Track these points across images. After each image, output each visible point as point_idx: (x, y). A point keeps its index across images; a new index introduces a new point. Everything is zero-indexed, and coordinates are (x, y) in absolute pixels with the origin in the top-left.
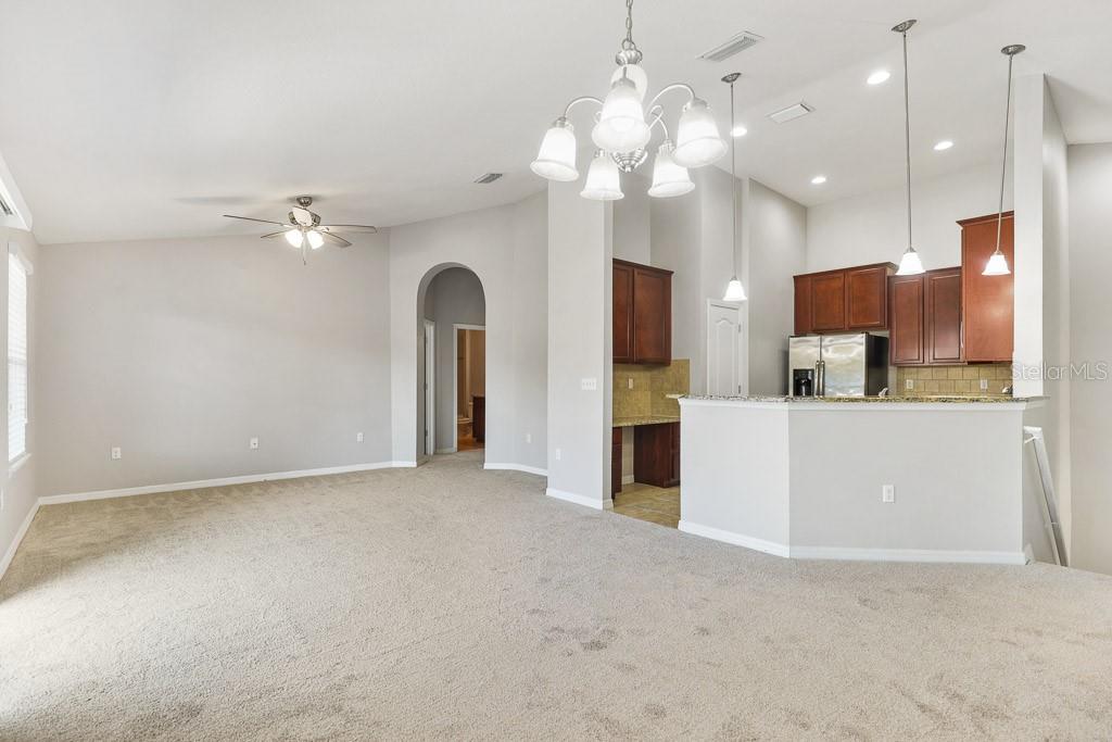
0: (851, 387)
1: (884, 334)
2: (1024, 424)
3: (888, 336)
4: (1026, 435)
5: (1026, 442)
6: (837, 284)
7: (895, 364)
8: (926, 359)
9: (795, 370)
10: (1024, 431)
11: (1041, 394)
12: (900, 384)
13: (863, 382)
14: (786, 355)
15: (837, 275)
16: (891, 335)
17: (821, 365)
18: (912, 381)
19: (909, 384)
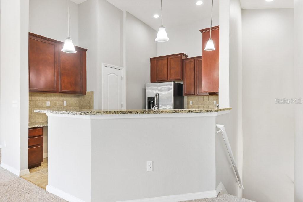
0: (168, 104)
1: (182, 83)
2: (217, 123)
3: (183, 84)
4: (218, 129)
5: (218, 132)
6: (165, 62)
7: (186, 95)
8: (196, 93)
9: (148, 97)
10: (216, 127)
11: (228, 107)
12: (188, 103)
13: (172, 102)
14: (145, 90)
15: (165, 58)
16: (184, 83)
17: (157, 95)
18: (192, 102)
19: (191, 103)
